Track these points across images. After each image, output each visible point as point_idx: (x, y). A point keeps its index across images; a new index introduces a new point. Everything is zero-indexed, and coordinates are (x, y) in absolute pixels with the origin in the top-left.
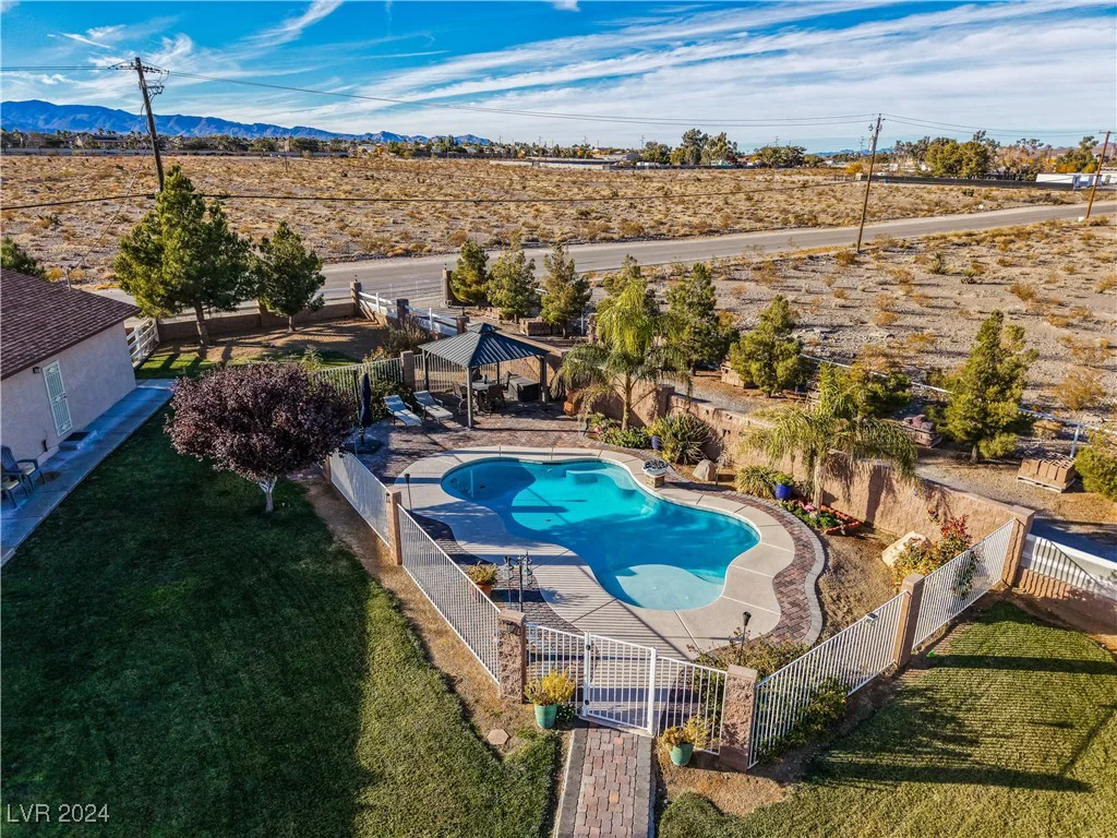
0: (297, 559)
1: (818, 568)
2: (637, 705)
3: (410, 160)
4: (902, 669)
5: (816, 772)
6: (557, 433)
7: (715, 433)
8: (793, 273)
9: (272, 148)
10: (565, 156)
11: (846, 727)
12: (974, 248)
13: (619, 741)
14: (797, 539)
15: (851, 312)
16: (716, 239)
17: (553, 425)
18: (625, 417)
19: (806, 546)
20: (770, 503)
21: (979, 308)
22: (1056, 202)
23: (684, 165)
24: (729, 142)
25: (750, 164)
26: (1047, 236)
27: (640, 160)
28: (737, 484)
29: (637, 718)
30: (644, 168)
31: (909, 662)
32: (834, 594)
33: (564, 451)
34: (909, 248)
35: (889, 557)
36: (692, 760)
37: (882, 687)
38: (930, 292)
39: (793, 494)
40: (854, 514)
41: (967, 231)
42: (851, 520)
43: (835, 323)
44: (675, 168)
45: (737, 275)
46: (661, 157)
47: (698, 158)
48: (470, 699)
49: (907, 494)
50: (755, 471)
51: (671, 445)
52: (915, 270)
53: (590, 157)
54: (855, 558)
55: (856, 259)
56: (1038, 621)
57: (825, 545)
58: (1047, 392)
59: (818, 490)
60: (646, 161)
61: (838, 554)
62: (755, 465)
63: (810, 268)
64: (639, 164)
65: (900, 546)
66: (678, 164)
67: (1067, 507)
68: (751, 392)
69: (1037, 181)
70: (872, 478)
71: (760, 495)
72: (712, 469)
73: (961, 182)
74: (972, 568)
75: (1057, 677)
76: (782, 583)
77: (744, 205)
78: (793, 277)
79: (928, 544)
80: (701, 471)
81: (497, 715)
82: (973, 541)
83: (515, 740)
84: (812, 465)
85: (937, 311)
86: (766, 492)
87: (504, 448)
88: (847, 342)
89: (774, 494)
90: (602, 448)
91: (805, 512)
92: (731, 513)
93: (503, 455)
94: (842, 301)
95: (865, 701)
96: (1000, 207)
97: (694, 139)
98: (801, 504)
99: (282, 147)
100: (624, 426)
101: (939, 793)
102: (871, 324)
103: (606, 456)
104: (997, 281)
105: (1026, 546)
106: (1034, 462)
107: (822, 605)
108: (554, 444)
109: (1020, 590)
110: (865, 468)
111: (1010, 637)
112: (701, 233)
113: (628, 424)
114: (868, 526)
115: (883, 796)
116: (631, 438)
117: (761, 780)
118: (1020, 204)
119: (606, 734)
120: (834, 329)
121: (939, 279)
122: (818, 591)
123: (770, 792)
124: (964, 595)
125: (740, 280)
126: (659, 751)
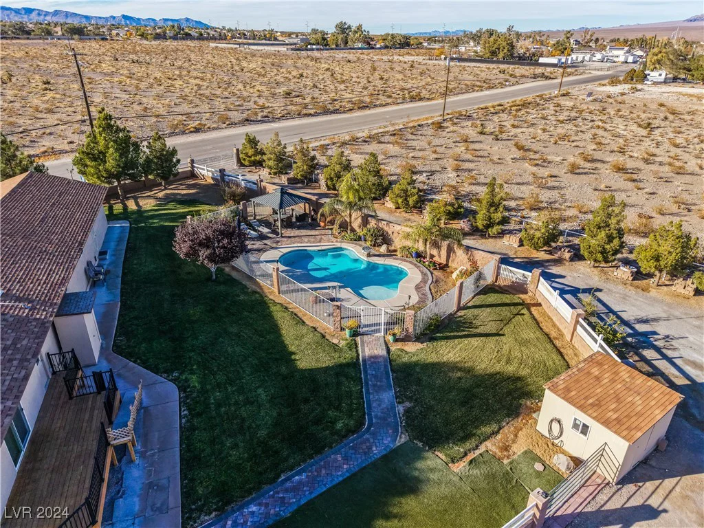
0: (238, 296)
1: (430, 282)
2: (378, 327)
3: (153, 42)
4: (457, 311)
5: (432, 339)
6: (320, 237)
7: (387, 233)
8: (411, 137)
9: (49, 33)
10: (259, 39)
11: (440, 328)
12: (500, 115)
13: (374, 338)
14: (422, 273)
15: (440, 162)
16: (367, 112)
17: (317, 232)
18: (349, 228)
19: (426, 274)
20: (411, 259)
21: (498, 157)
22: (547, 78)
23: (338, 47)
24: (365, 31)
25: (378, 46)
26: (538, 105)
27: (310, 44)
28: (398, 253)
29: (379, 331)
30: (313, 50)
31: (460, 308)
32: (436, 290)
33: (326, 245)
34: (469, 116)
35: (454, 276)
36: (396, 340)
37: (451, 317)
38: (477, 146)
39: (419, 255)
40: (442, 262)
41: (498, 103)
42: (441, 264)
43: (433, 169)
44: (332, 49)
45: (382, 139)
46: (323, 42)
47: (346, 43)
48: (323, 332)
49: (460, 253)
50: (405, 247)
51: (370, 239)
52: (471, 131)
53: (276, 39)
54: (442, 277)
55: (442, 125)
56: (501, 293)
57: (432, 273)
58: (521, 202)
59: (428, 253)
60: (314, 44)
61: (437, 276)
62: (404, 245)
63: (420, 133)
64: (309, 47)
65: (457, 272)
66: (334, 47)
67: (519, 252)
68: (398, 210)
69: (540, 61)
70: (448, 248)
71: (407, 257)
72: (388, 248)
73: (498, 62)
74: (480, 277)
75: (504, 308)
76: (418, 288)
77: (379, 83)
78: (411, 140)
79: (467, 270)
80: (383, 249)
81: (334, 336)
82: (480, 268)
83: (341, 341)
84: (426, 244)
85: (480, 159)
86: (409, 255)
87: (299, 245)
88: (438, 180)
89: (412, 256)
90: (341, 242)
91: (424, 262)
92: (397, 265)
93: (300, 248)
94: (435, 156)
95: (446, 321)
96: (517, 83)
97: (343, 29)
98: (422, 259)
99: (57, 33)
100: (349, 232)
101: (466, 341)
102: (449, 169)
103: (344, 245)
104: (509, 138)
105: (499, 268)
106: (508, 236)
107: (432, 294)
108: (320, 242)
109: (497, 284)
110: (445, 244)
111: (492, 298)
112: (359, 108)
113: (351, 230)
114: (447, 265)
115: (451, 343)
116: (353, 237)
117: (417, 343)
118: (528, 80)
119: (369, 336)
120: (432, 173)
121: (482, 138)
122: (430, 290)
123: (419, 346)
124: (478, 286)
125: (384, 143)
126: (386, 339)
